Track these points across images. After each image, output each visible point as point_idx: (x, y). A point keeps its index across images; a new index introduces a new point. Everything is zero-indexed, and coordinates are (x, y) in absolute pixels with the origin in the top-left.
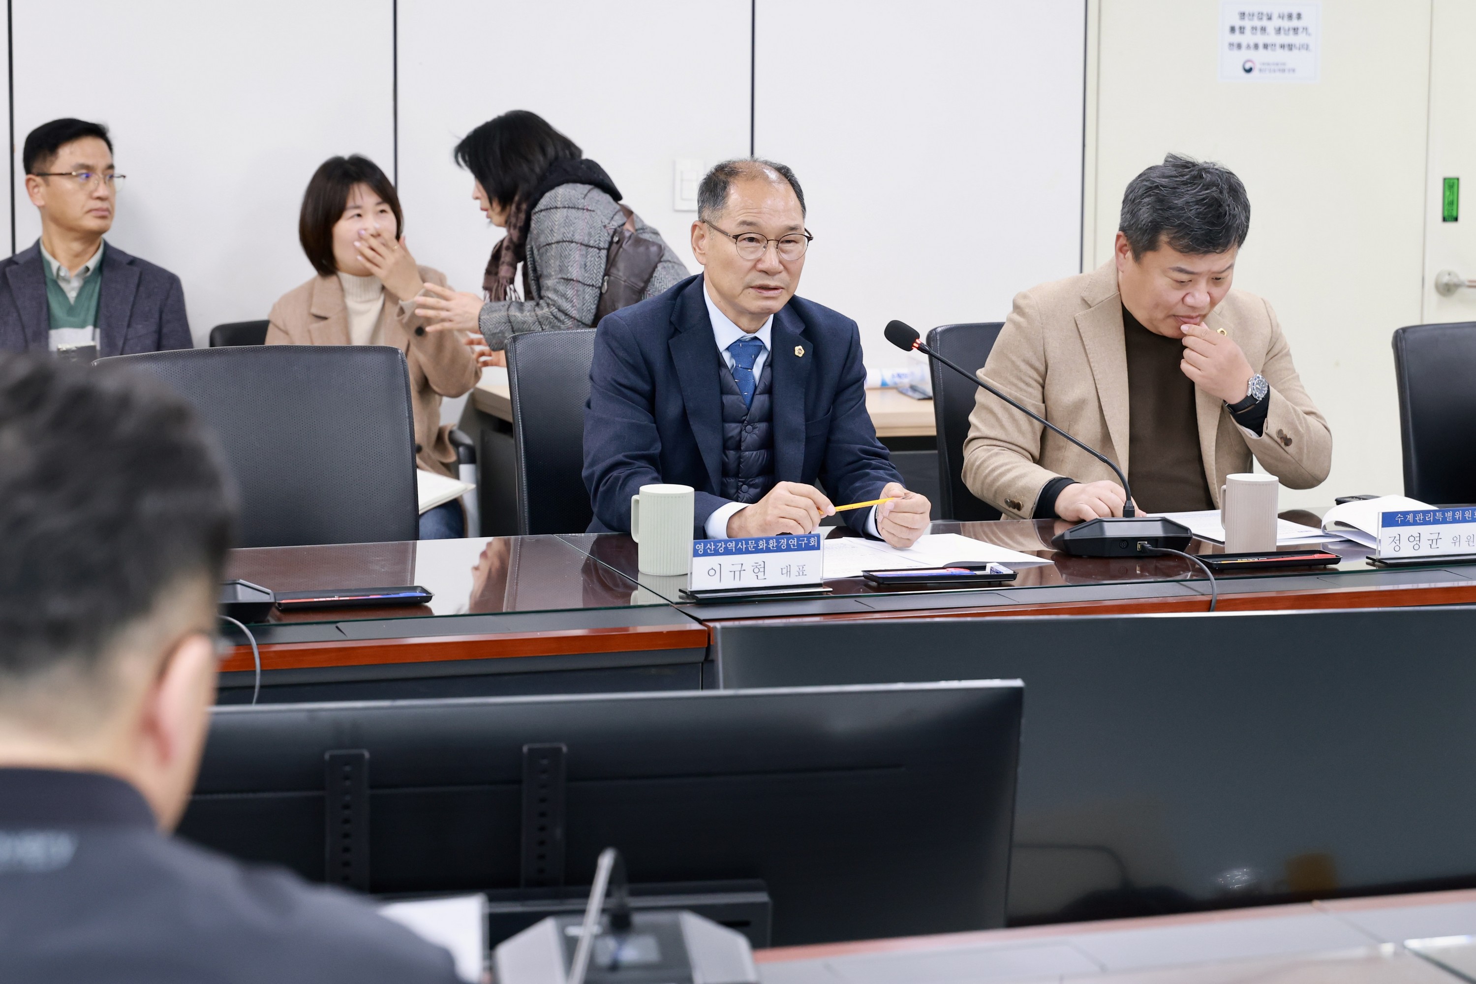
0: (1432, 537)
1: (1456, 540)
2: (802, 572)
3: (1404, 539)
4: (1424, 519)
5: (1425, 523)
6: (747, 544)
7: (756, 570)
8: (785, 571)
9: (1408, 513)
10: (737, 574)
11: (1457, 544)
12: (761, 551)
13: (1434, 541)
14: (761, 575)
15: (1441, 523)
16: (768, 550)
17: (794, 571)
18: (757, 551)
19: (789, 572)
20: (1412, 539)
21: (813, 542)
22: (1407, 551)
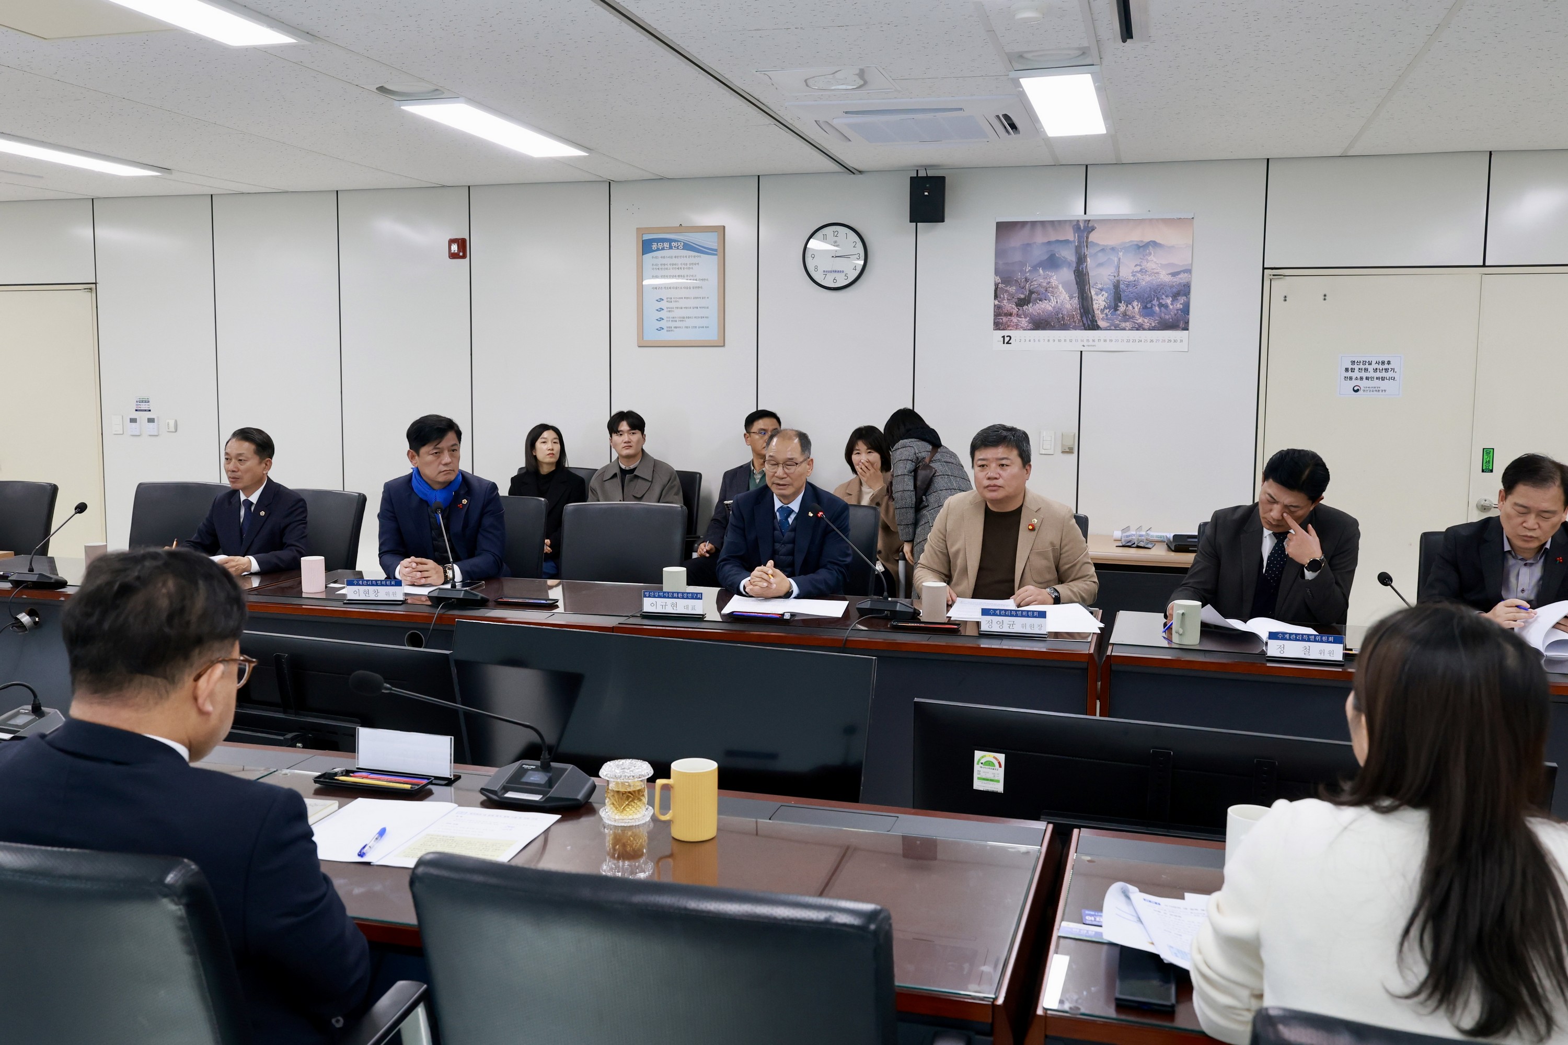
0: (1010, 623)
1: (1024, 626)
2: (693, 608)
3: (994, 622)
4: (1005, 614)
5: (1006, 615)
6: (668, 594)
7: (673, 606)
8: (686, 607)
9: (997, 610)
10: (664, 606)
11: (1024, 628)
12: (675, 598)
13: (1011, 625)
14: (675, 608)
15: (1015, 616)
16: (678, 598)
17: (690, 608)
18: (673, 597)
19: (688, 608)
20: (998, 623)
21: (699, 596)
22: (996, 628)
